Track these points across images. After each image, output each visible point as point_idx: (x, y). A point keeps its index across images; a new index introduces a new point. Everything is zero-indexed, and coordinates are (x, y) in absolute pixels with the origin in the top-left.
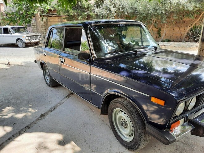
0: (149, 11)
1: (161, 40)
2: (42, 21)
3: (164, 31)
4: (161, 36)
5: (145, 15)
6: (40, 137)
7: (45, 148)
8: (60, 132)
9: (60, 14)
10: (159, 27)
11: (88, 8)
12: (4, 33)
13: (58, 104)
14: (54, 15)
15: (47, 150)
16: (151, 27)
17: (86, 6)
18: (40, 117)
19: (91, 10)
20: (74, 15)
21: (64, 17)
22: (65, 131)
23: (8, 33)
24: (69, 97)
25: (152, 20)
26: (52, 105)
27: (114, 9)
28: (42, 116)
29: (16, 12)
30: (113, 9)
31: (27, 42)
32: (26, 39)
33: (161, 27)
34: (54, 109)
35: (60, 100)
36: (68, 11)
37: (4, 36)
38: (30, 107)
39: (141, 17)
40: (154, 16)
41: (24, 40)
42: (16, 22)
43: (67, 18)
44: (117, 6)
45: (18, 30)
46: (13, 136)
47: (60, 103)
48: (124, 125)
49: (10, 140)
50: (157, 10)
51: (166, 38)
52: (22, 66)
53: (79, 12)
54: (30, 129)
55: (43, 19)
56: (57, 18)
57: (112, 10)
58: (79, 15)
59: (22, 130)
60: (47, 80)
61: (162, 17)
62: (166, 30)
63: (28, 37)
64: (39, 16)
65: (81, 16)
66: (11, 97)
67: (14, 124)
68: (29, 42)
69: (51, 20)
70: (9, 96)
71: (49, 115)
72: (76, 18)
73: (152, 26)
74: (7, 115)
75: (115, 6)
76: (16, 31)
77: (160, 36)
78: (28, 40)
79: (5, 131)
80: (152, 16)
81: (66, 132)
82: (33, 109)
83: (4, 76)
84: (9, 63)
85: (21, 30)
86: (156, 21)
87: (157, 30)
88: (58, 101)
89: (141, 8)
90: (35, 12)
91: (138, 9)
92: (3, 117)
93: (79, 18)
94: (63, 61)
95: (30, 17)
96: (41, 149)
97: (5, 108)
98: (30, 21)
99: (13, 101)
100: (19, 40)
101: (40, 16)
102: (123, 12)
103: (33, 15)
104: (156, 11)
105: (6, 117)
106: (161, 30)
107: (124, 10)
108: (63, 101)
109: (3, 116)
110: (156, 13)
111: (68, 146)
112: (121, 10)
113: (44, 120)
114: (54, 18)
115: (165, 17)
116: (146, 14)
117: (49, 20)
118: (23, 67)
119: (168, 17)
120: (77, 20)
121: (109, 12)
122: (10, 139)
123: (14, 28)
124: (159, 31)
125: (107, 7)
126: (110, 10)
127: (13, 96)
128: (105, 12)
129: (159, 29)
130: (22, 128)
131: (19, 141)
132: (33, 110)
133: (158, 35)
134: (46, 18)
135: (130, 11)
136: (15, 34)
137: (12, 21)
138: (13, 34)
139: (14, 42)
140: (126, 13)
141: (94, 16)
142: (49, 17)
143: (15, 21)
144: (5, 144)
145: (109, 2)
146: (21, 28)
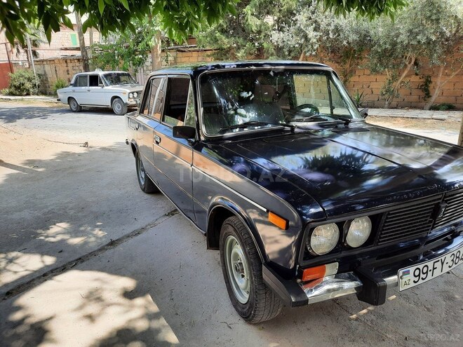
0: (397, 36)
1: (429, 105)
2: (167, 61)
3: (438, 83)
4: (431, 96)
5: (387, 46)
6: (97, 280)
7: (99, 299)
8: (132, 275)
9: (203, 47)
10: (427, 73)
11: (259, 32)
12: (91, 85)
13: (149, 225)
14: (190, 49)
15: (101, 303)
16: (404, 75)
17: (254, 29)
18: (108, 245)
19: (265, 36)
20: (230, 48)
21: (209, 53)
22: (142, 273)
23: (97, 85)
24: (173, 215)
25: (406, 58)
26: (137, 226)
27: (315, 33)
28: (113, 243)
29: (117, 45)
30: (311, 34)
31: (131, 103)
32: (129, 98)
33: (431, 73)
34: (137, 233)
35: (155, 218)
36: (216, 40)
37: (89, 91)
38: (97, 226)
39: (379, 50)
40: (410, 49)
41: (125, 99)
42: (116, 63)
43: (215, 54)
44: (322, 26)
45: (116, 79)
46: (52, 271)
47: (152, 225)
48: (239, 269)
49: (46, 278)
50: (417, 34)
51: (443, 100)
52: (110, 150)
53: (241, 41)
54: (84, 263)
55: (167, 56)
56: (195, 54)
57: (309, 36)
58: (238, 48)
59: (70, 263)
60: (141, 178)
61: (432, 51)
62: (441, 83)
63: (133, 93)
64: (160, 52)
65: (243, 51)
66: (71, 205)
67: (61, 251)
68: (135, 103)
69: (184, 60)
70: (68, 203)
71: (125, 244)
72: (233, 54)
73: (406, 72)
74: (54, 237)
75: (319, 28)
76: (112, 82)
77: (428, 95)
78: (132, 100)
79: (43, 262)
80: (406, 48)
81: (142, 276)
82: (100, 230)
83: (71, 168)
84: (87, 143)
85: (122, 78)
86: (416, 60)
87: (422, 80)
88: (150, 220)
89: (380, 29)
90: (152, 43)
91: (372, 32)
92: (47, 239)
93: (238, 54)
94: (159, 141)
95: (143, 53)
96: (90, 301)
97: (55, 224)
98: (141, 62)
99: (72, 212)
100: (116, 99)
101: (163, 51)
102: (336, 40)
103: (148, 49)
104: (415, 38)
105: (52, 240)
106: (430, 82)
107: (339, 35)
108: (160, 221)
109: (47, 237)
110: (414, 42)
111: (139, 301)
112: (331, 36)
113: (112, 251)
114: (190, 54)
115: (439, 50)
116: (390, 44)
117: (179, 60)
118: (110, 153)
119: (448, 51)
120: (235, 58)
121: (303, 40)
122: (45, 275)
123: (110, 75)
124: (426, 85)
125: (300, 30)
126: (306, 37)
127: (74, 204)
128: (294, 41)
129: (427, 80)
130: (71, 260)
131: (59, 281)
132: (100, 232)
133: (423, 94)
134: (174, 54)
135: (353, 37)
136: (110, 87)
137: (108, 62)
138: (106, 88)
139: (106, 102)
140: (345, 43)
141: (272, 50)
142: (181, 53)
143: (114, 60)
144: (35, 282)
145: (304, 19)
146: (123, 75)
